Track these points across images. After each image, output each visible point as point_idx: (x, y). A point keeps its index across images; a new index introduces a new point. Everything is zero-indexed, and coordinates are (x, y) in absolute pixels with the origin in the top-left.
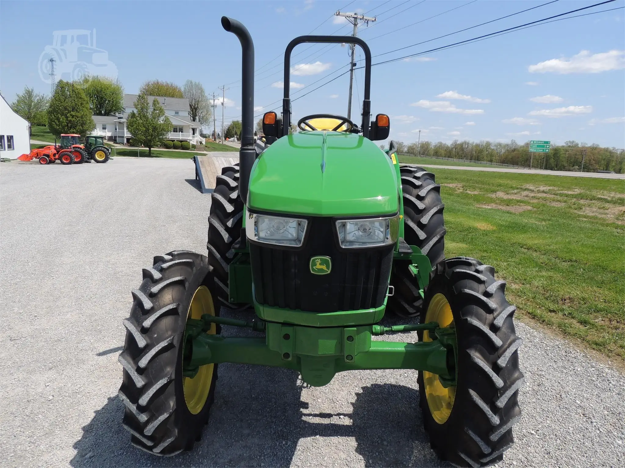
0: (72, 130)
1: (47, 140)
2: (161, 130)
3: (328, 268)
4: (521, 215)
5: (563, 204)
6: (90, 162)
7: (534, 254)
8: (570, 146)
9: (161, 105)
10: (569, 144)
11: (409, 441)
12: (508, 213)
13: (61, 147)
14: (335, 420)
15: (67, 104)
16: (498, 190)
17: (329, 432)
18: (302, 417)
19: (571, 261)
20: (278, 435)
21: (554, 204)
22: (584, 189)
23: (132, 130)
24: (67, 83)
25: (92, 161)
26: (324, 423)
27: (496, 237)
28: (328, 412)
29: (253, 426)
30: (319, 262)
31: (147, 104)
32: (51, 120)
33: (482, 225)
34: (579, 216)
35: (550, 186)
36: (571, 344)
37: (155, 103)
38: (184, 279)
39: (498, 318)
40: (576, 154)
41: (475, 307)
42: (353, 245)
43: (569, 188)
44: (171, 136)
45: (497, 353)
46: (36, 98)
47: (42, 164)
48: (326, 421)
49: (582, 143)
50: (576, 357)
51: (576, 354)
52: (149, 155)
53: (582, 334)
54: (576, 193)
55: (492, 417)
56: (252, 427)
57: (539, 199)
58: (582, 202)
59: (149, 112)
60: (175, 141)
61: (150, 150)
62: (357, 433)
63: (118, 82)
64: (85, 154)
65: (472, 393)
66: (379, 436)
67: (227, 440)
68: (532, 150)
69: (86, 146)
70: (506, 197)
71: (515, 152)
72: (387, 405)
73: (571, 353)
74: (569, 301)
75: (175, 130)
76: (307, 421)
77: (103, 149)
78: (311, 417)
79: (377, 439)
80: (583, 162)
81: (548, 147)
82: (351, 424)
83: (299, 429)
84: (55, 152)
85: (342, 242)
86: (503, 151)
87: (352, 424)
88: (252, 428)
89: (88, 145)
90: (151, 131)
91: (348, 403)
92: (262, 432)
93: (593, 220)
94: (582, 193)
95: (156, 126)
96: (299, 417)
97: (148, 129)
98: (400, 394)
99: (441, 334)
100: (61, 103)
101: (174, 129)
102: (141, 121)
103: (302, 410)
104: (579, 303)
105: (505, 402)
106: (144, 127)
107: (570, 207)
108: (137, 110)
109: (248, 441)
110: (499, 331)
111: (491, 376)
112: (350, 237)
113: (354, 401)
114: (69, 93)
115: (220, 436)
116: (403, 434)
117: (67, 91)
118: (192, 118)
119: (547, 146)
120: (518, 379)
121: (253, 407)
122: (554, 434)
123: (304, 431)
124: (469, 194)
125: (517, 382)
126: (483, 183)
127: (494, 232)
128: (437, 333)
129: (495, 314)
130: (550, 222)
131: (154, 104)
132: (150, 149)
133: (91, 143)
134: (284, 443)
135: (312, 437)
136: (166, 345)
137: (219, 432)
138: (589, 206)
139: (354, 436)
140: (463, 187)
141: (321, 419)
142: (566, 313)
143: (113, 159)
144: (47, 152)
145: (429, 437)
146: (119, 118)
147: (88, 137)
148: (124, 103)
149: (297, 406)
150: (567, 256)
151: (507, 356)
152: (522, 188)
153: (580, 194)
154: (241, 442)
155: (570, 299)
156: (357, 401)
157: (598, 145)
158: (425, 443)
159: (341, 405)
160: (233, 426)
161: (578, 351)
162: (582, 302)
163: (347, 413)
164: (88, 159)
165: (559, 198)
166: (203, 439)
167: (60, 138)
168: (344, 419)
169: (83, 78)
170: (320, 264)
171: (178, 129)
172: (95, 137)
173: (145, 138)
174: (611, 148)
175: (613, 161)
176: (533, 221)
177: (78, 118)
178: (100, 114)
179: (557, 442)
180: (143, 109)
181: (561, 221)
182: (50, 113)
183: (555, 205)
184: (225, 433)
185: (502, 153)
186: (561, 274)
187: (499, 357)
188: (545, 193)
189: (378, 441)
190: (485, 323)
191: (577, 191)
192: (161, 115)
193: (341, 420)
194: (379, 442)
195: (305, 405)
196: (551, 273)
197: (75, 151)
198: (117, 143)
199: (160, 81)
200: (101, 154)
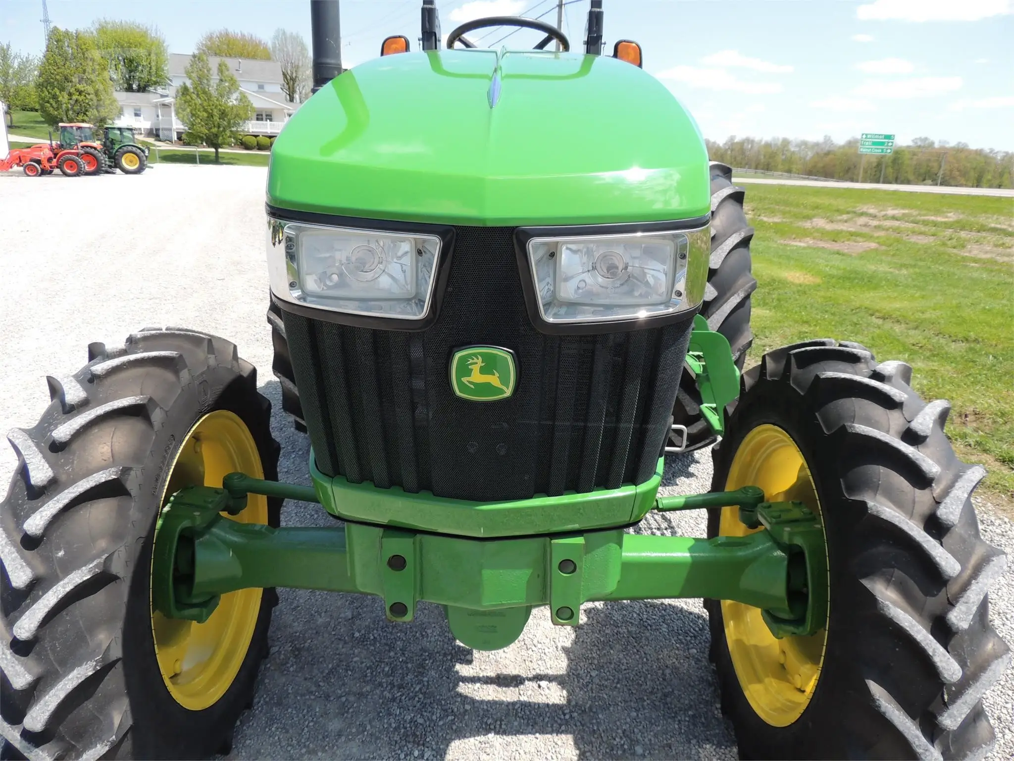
0: (80, 117)
1: (40, 135)
2: (233, 116)
3: (505, 382)
4: (861, 257)
5: (932, 239)
6: (114, 173)
7: (897, 328)
8: (919, 147)
9: (232, 71)
10: (919, 143)
11: (690, 743)
12: (838, 253)
13: (61, 146)
14: (529, 693)
15: (68, 71)
16: (814, 216)
17: (516, 723)
18: (457, 685)
19: (967, 340)
20: (404, 732)
21: (914, 239)
22: (963, 213)
23: (184, 116)
24: (67, 33)
25: (118, 171)
26: (505, 699)
27: (824, 297)
28: (515, 672)
29: (351, 710)
30: (479, 361)
31: (207, 71)
32: (43, 99)
33: (795, 276)
34: (964, 259)
35: (904, 208)
36: (989, 504)
37: (221, 68)
38: (145, 402)
39: (948, 500)
40: (929, 160)
41: (882, 470)
42: (574, 315)
43: (938, 212)
44: (253, 127)
45: (944, 590)
46: (16, 61)
47: (29, 176)
48: (508, 695)
49: (940, 142)
50: (1005, 534)
51: (1003, 526)
52: (216, 160)
53: (1007, 485)
54: (951, 220)
55: (926, 750)
56: (347, 712)
57: (887, 230)
58: (963, 234)
59: (212, 84)
60: (258, 136)
61: (217, 152)
62: (576, 725)
63: (158, 33)
64: (104, 159)
65: (876, 689)
66: (624, 731)
67: (289, 748)
68: (863, 150)
69: (105, 145)
70: (829, 227)
71: (831, 156)
72: (638, 651)
73: (992, 524)
74: (974, 419)
75: (259, 118)
76: (469, 695)
77: (134, 149)
78: (478, 685)
79: (621, 738)
80: (941, 172)
81: (890, 144)
82: (563, 701)
83: (450, 718)
84: (51, 155)
85: (547, 305)
86: (810, 154)
87: (565, 702)
88: (349, 716)
89: (108, 143)
90: (216, 118)
91: (557, 647)
92: (368, 727)
93: (988, 265)
94: (961, 220)
95: (224, 110)
96: (451, 685)
97: (211, 116)
98: (665, 626)
99: (774, 520)
100: (58, 68)
101: (258, 115)
102: (200, 101)
103: (458, 667)
104: (995, 422)
105: (964, 716)
106: (205, 111)
107: (944, 244)
108: (191, 81)
109: (338, 752)
110: (948, 535)
111: (931, 654)
112: (568, 291)
113: (568, 644)
114: (70, 52)
115: (277, 738)
116: (677, 726)
117: (68, 46)
118: (288, 97)
119: (888, 142)
120: (997, 656)
121: (355, 662)
122: (996, 716)
123: (461, 722)
124: (765, 222)
125: (993, 666)
126: (787, 203)
127: (817, 287)
128: (762, 515)
129: (937, 489)
130: (917, 270)
131: (220, 71)
132: (217, 150)
133: (112, 139)
134: (416, 753)
135: (478, 738)
136: (85, 578)
137: (273, 729)
138: (977, 242)
139: (571, 733)
140: (753, 210)
141: (500, 689)
142: (972, 441)
143: (152, 168)
144: (36, 155)
145: (733, 733)
146: (162, 96)
147: (107, 128)
148: (169, 69)
149: (449, 658)
150: (960, 332)
151: (971, 601)
152: (855, 212)
153: (958, 222)
154: (320, 754)
155: (976, 414)
156: (575, 642)
157: (967, 145)
158: (726, 748)
159: (543, 655)
160: (308, 712)
161: (1006, 520)
162: (1000, 420)
163: (555, 673)
164: (110, 167)
165: (923, 229)
166: (236, 747)
167: (58, 131)
168: (548, 688)
169: (97, 26)
170: (483, 371)
171: (263, 116)
172: (120, 129)
173: (207, 132)
174: (987, 149)
175: (988, 171)
176: (883, 268)
177: (89, 95)
178: (129, 89)
179: (1006, 736)
180: (201, 80)
181: (936, 268)
182: (40, 86)
183: (918, 241)
184: (287, 732)
185: (808, 158)
186: (953, 365)
187: (951, 604)
188: (897, 220)
189: (622, 745)
190: (913, 512)
191: (952, 217)
192: (233, 91)
193: (542, 692)
194: (626, 747)
195: (465, 656)
196: (934, 363)
197: (87, 153)
198: (160, 141)
199: (231, 30)
200: (132, 158)
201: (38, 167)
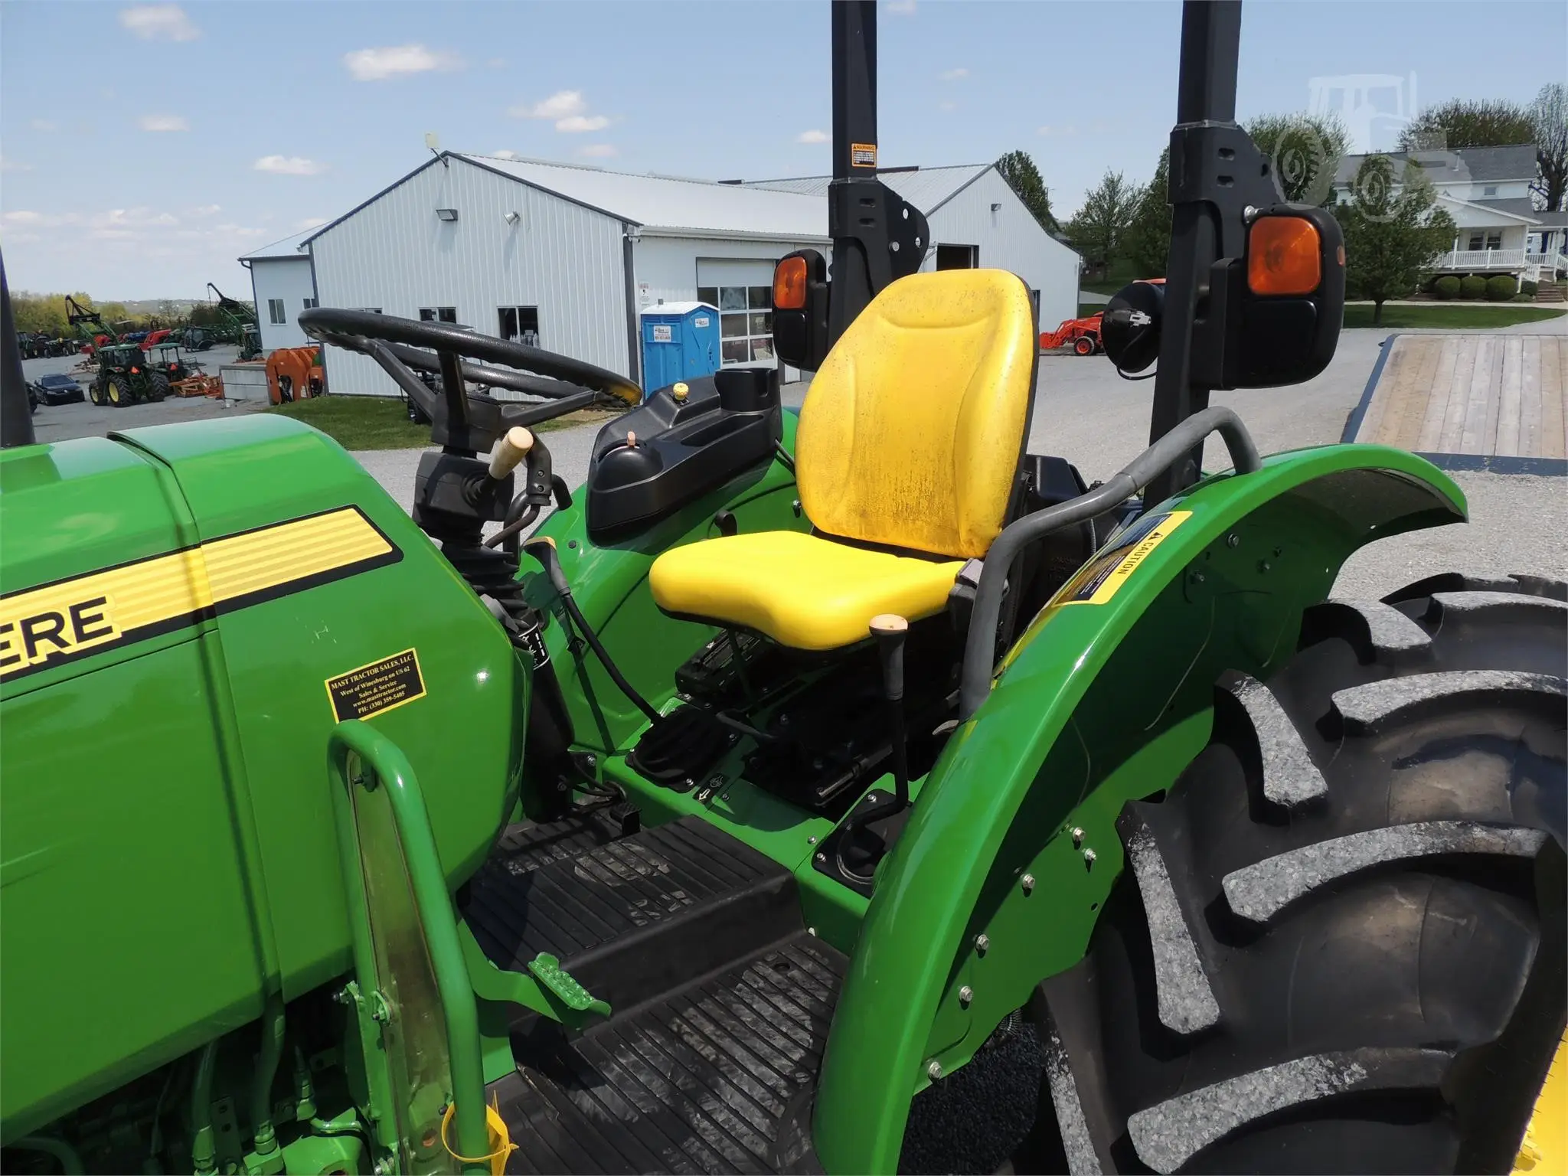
2: (1417, 247)
32: (1137, 244)
44: (1457, 259)
46: (1124, 196)
47: (1079, 355)
52: (1376, 320)
60: (1469, 274)
61: (1379, 307)
75: (1475, 245)
90: (1386, 252)
95: (1401, 239)
97: (1377, 249)
101: (1472, 241)
102: (1363, 228)
106: (1369, 241)
132: (1379, 302)
171: (1483, 241)
173: (1366, 275)
192: (1423, 206)
199: (1465, 101)
201: (1092, 343)
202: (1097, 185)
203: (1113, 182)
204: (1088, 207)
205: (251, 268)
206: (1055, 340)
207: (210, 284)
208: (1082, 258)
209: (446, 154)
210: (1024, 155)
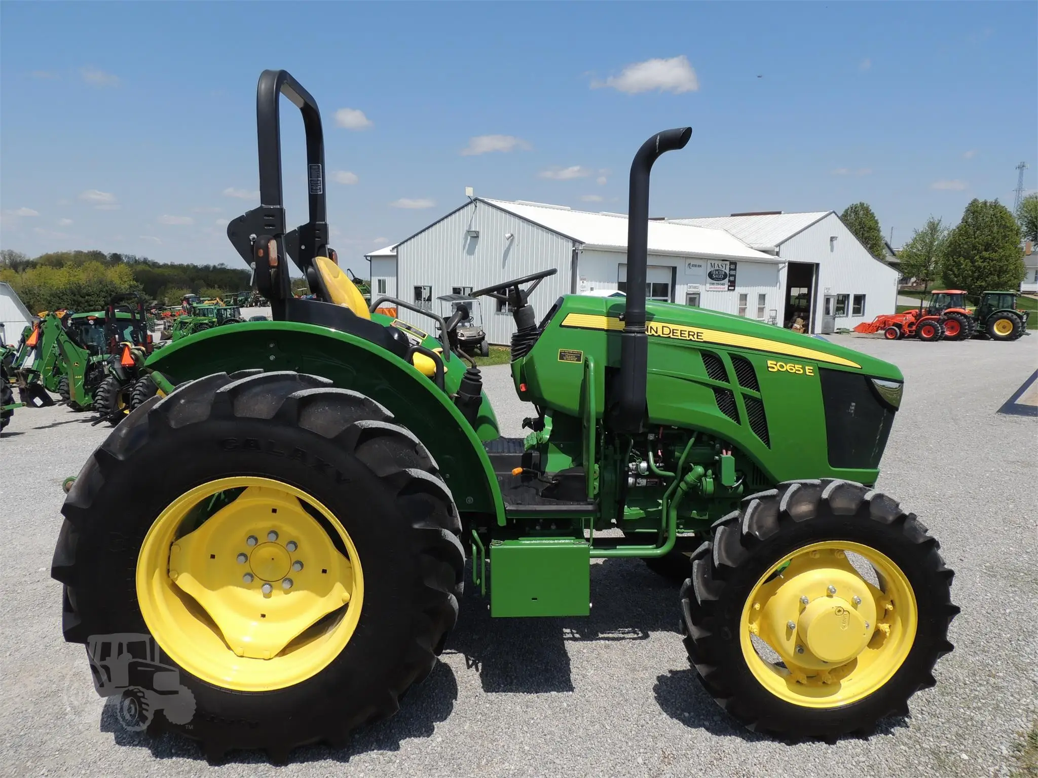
6: (981, 339)
15: (978, 240)
24: (985, 204)
25: (986, 337)
32: (948, 267)
47: (887, 338)
69: (977, 311)
77: (1010, 315)
84: (915, 319)
89: (983, 309)
100: (968, 238)
133: (989, 305)
143: (1032, 334)
177: (992, 261)
197: (951, 319)
200: (1006, 324)
201: (898, 331)
202: (922, 227)
203: (934, 224)
204: (915, 240)
205: (370, 261)
206: (871, 328)
207: (348, 269)
208: (900, 274)
209: (476, 200)
210: (865, 205)
